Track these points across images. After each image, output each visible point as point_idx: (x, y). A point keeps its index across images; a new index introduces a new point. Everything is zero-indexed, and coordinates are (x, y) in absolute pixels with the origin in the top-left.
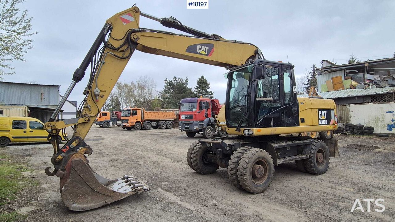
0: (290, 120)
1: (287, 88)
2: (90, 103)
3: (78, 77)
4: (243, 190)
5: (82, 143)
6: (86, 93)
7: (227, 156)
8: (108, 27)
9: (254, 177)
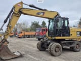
0: (67, 35)
1: (66, 25)
2: (9, 29)
3: (5, 22)
4: (53, 55)
5: (6, 41)
6: (7, 26)
7: (48, 45)
8: (14, 8)
9: (56, 51)
